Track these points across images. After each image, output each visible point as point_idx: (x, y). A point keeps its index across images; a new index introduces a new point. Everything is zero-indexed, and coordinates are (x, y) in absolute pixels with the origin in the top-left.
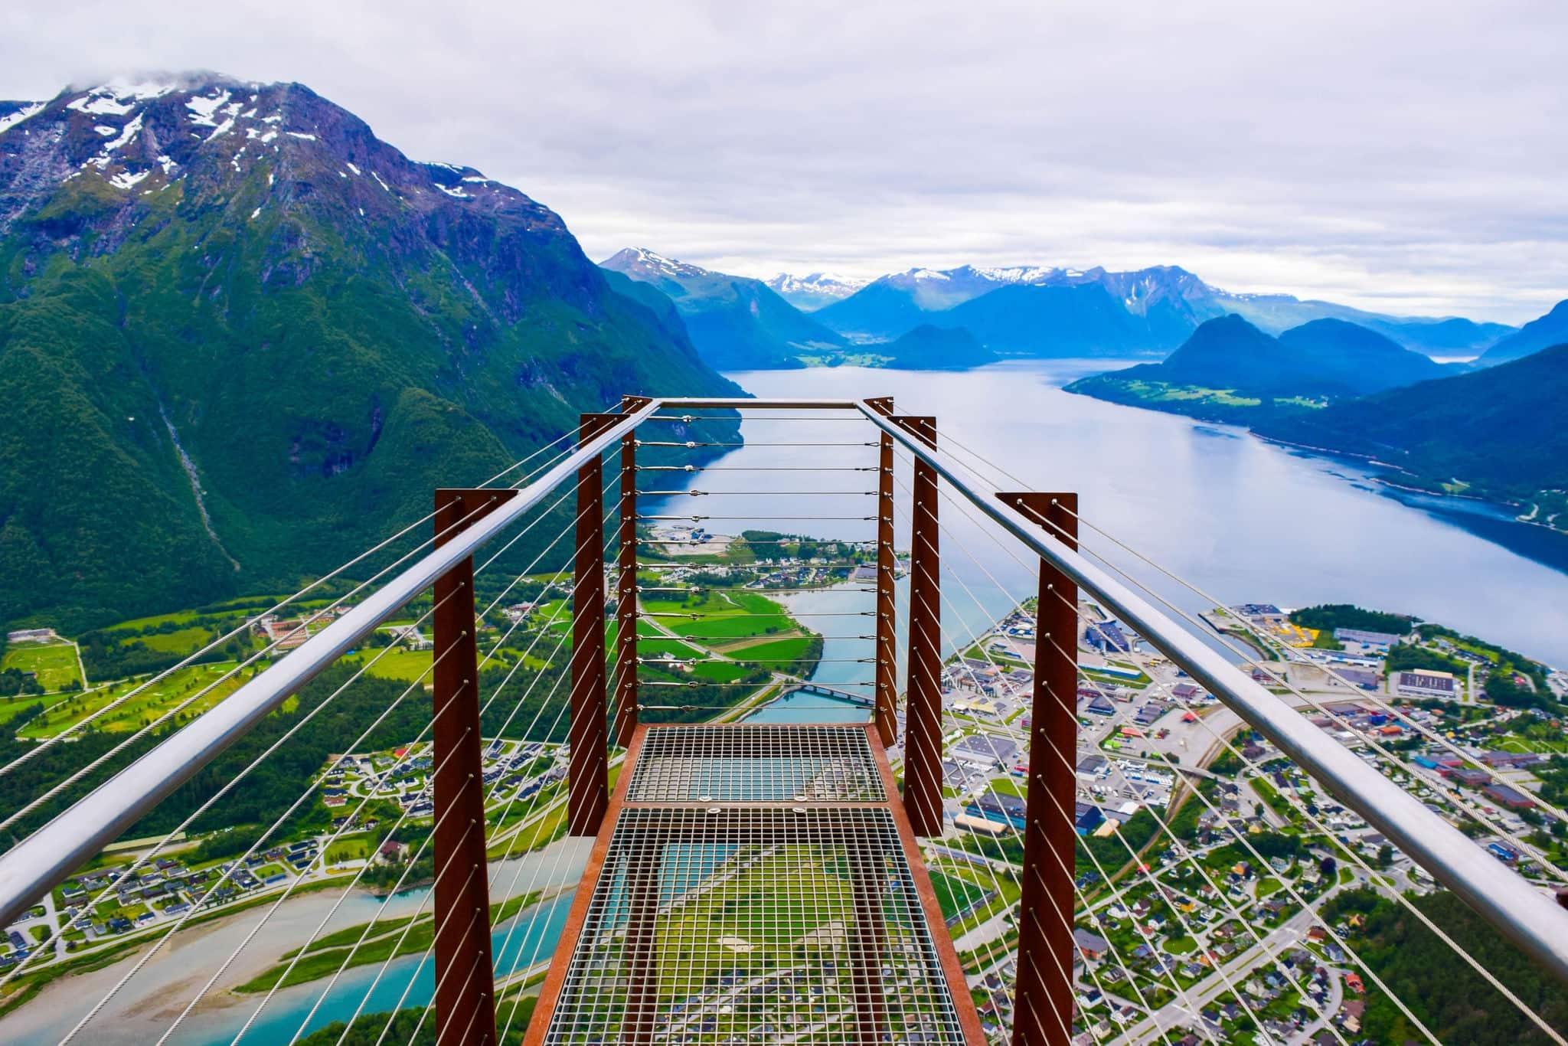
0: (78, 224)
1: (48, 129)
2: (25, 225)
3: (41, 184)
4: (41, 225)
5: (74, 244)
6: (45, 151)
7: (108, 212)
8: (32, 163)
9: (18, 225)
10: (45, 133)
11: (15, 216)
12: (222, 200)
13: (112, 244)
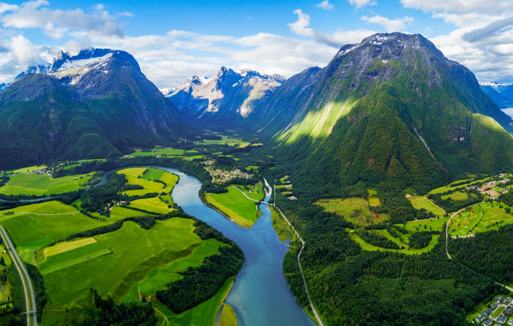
0: (378, 73)
1: (365, 49)
2: (365, 73)
3: (366, 63)
4: (368, 74)
5: (378, 78)
6: (366, 54)
7: (385, 69)
8: (363, 58)
9: (363, 73)
10: (365, 50)
11: (362, 71)
12: (412, 64)
13: (387, 78)
